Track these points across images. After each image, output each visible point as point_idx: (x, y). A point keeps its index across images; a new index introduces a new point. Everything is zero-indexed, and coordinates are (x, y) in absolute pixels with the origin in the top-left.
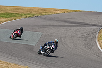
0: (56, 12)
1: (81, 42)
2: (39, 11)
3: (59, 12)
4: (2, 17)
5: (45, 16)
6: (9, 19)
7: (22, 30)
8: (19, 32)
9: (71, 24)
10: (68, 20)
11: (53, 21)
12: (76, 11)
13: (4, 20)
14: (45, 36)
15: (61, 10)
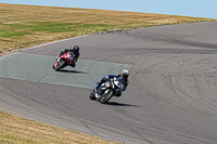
0: (160, 22)
1: (212, 86)
2: (125, 19)
3: (166, 21)
4: (45, 30)
5: (138, 30)
6: (60, 35)
7: (76, 52)
8: (68, 56)
9: (192, 48)
10: (187, 39)
11: (155, 39)
12: (202, 20)
13: (50, 37)
14: (137, 73)
15: (172, 17)
